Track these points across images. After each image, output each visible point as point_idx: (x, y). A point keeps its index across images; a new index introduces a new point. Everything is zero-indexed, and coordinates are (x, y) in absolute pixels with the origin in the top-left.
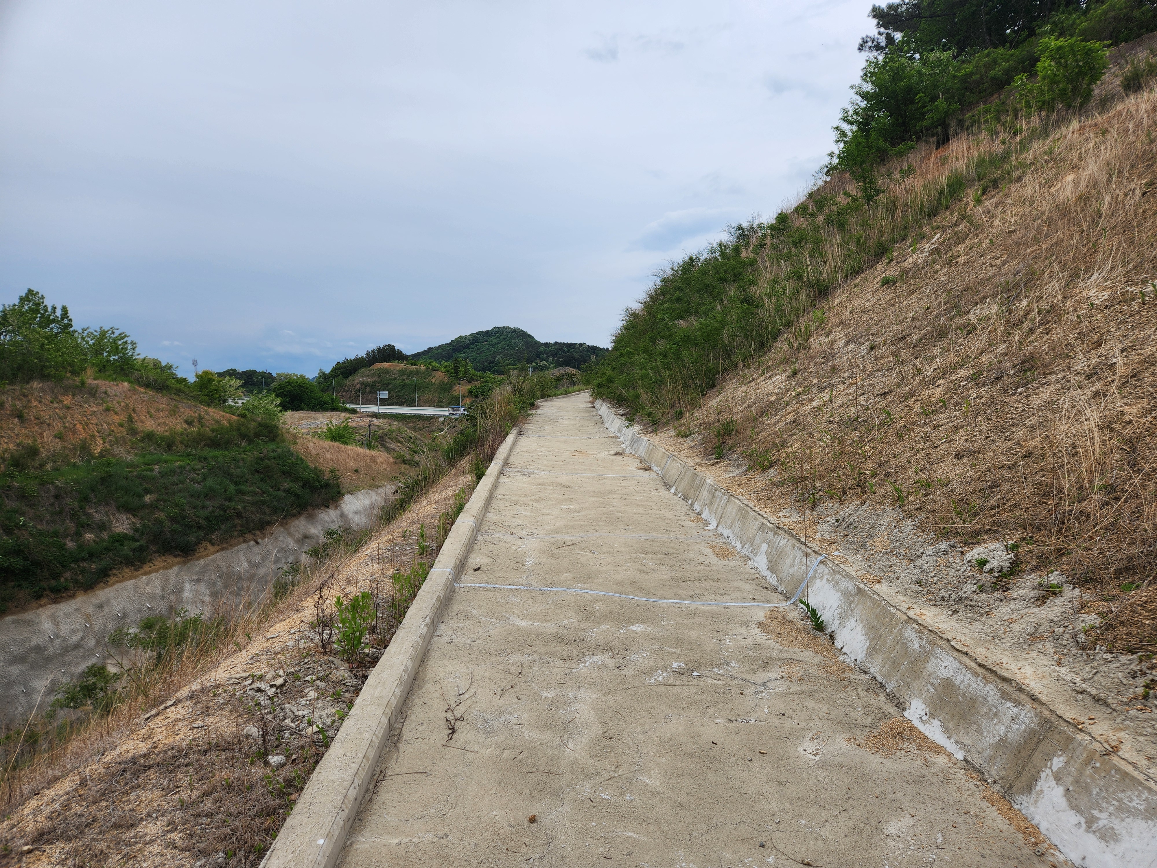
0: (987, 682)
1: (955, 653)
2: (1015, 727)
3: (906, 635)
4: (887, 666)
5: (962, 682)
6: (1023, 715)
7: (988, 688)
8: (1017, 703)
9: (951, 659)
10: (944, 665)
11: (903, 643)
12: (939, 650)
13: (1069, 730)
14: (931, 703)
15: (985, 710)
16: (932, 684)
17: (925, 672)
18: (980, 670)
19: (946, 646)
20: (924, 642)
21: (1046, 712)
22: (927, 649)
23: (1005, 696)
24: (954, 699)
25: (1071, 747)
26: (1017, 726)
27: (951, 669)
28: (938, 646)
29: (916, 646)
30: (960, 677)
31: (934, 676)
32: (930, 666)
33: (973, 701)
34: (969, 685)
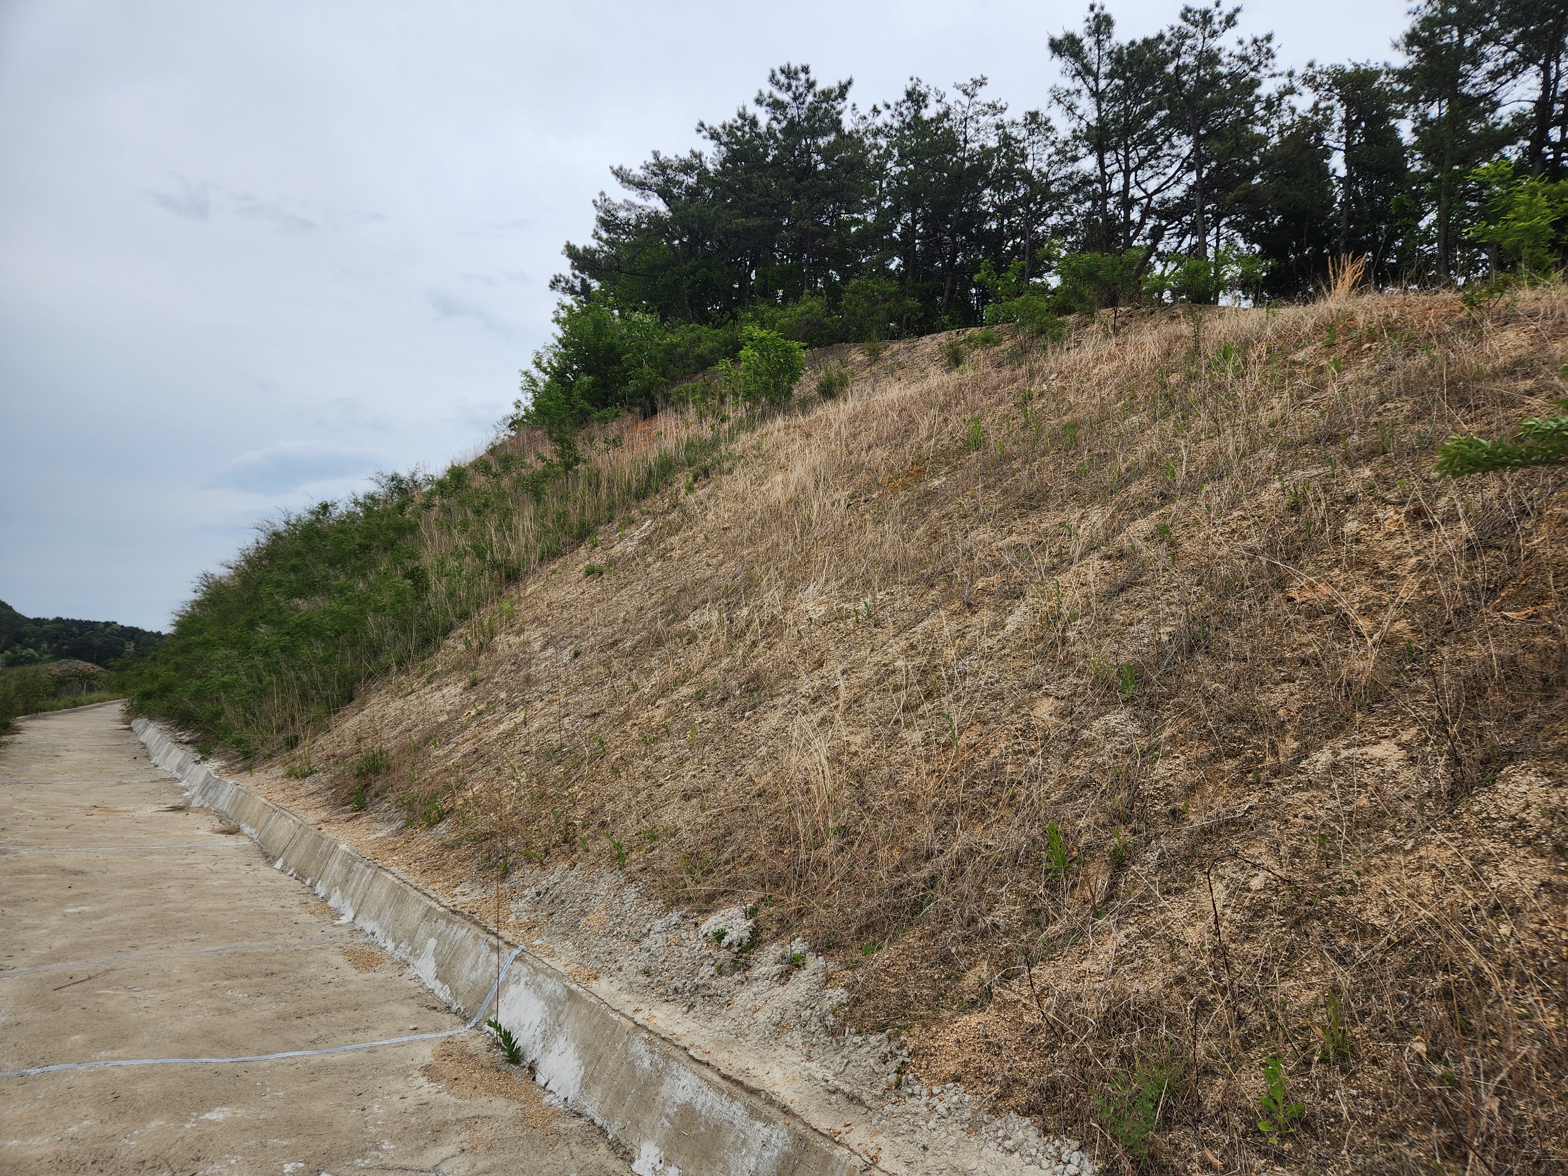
0: (733, 1098)
1: (695, 1066)
2: (767, 1154)
3: (633, 1050)
4: (608, 1100)
5: (704, 1104)
6: (775, 1136)
7: (734, 1108)
8: (768, 1121)
9: (690, 1075)
10: (682, 1084)
11: (629, 1063)
12: (674, 1065)
13: (826, 1145)
14: (666, 1143)
15: (732, 1139)
16: (667, 1116)
17: (658, 1099)
18: (724, 1084)
19: (684, 1058)
20: (656, 1057)
21: (800, 1127)
22: (660, 1066)
23: (754, 1113)
24: (694, 1132)
25: (829, 1169)
26: (769, 1154)
27: (690, 1090)
28: (674, 1059)
29: (647, 1063)
30: (701, 1099)
31: (670, 1103)
32: (664, 1090)
33: (718, 1128)
34: (712, 1108)
